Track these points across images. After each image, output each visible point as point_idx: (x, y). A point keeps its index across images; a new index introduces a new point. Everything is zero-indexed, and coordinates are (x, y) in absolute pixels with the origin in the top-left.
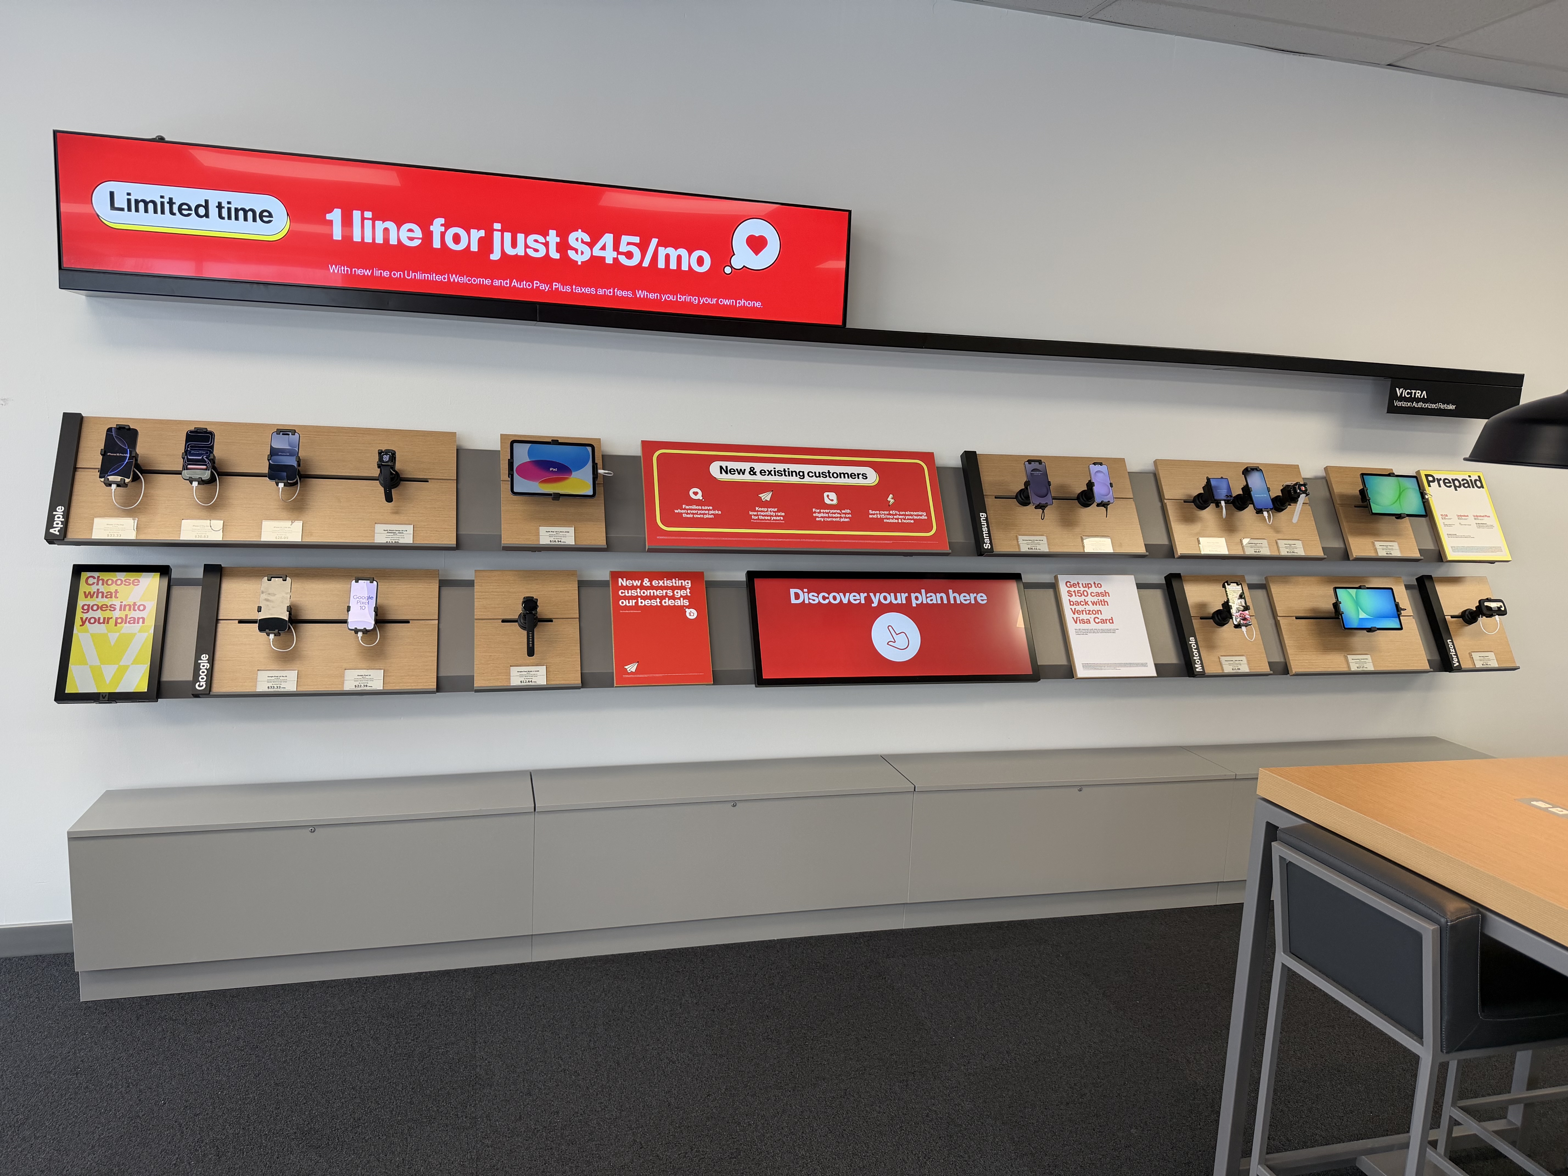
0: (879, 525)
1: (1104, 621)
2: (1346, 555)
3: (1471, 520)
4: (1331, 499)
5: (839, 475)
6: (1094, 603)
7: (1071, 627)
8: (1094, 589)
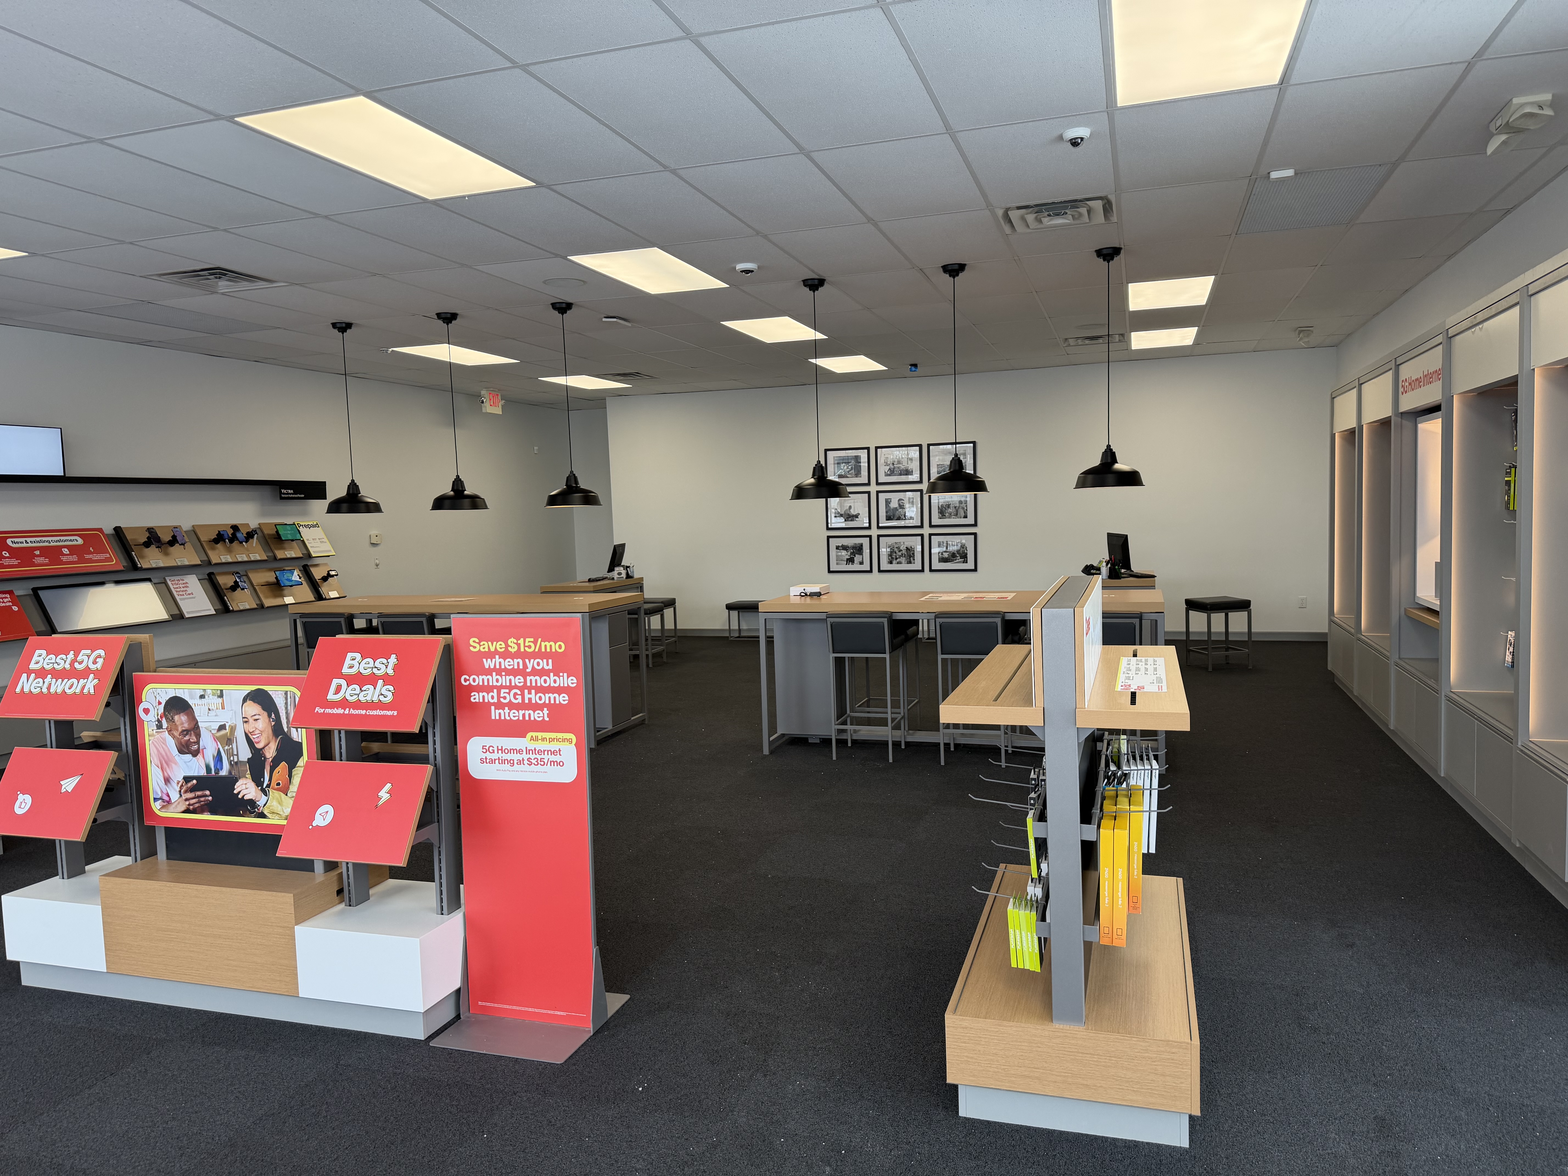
0: (90, 561)
1: (189, 594)
2: (275, 558)
3: (318, 540)
4: (264, 536)
5: (65, 541)
6: (183, 587)
7: (178, 598)
8: (181, 582)
